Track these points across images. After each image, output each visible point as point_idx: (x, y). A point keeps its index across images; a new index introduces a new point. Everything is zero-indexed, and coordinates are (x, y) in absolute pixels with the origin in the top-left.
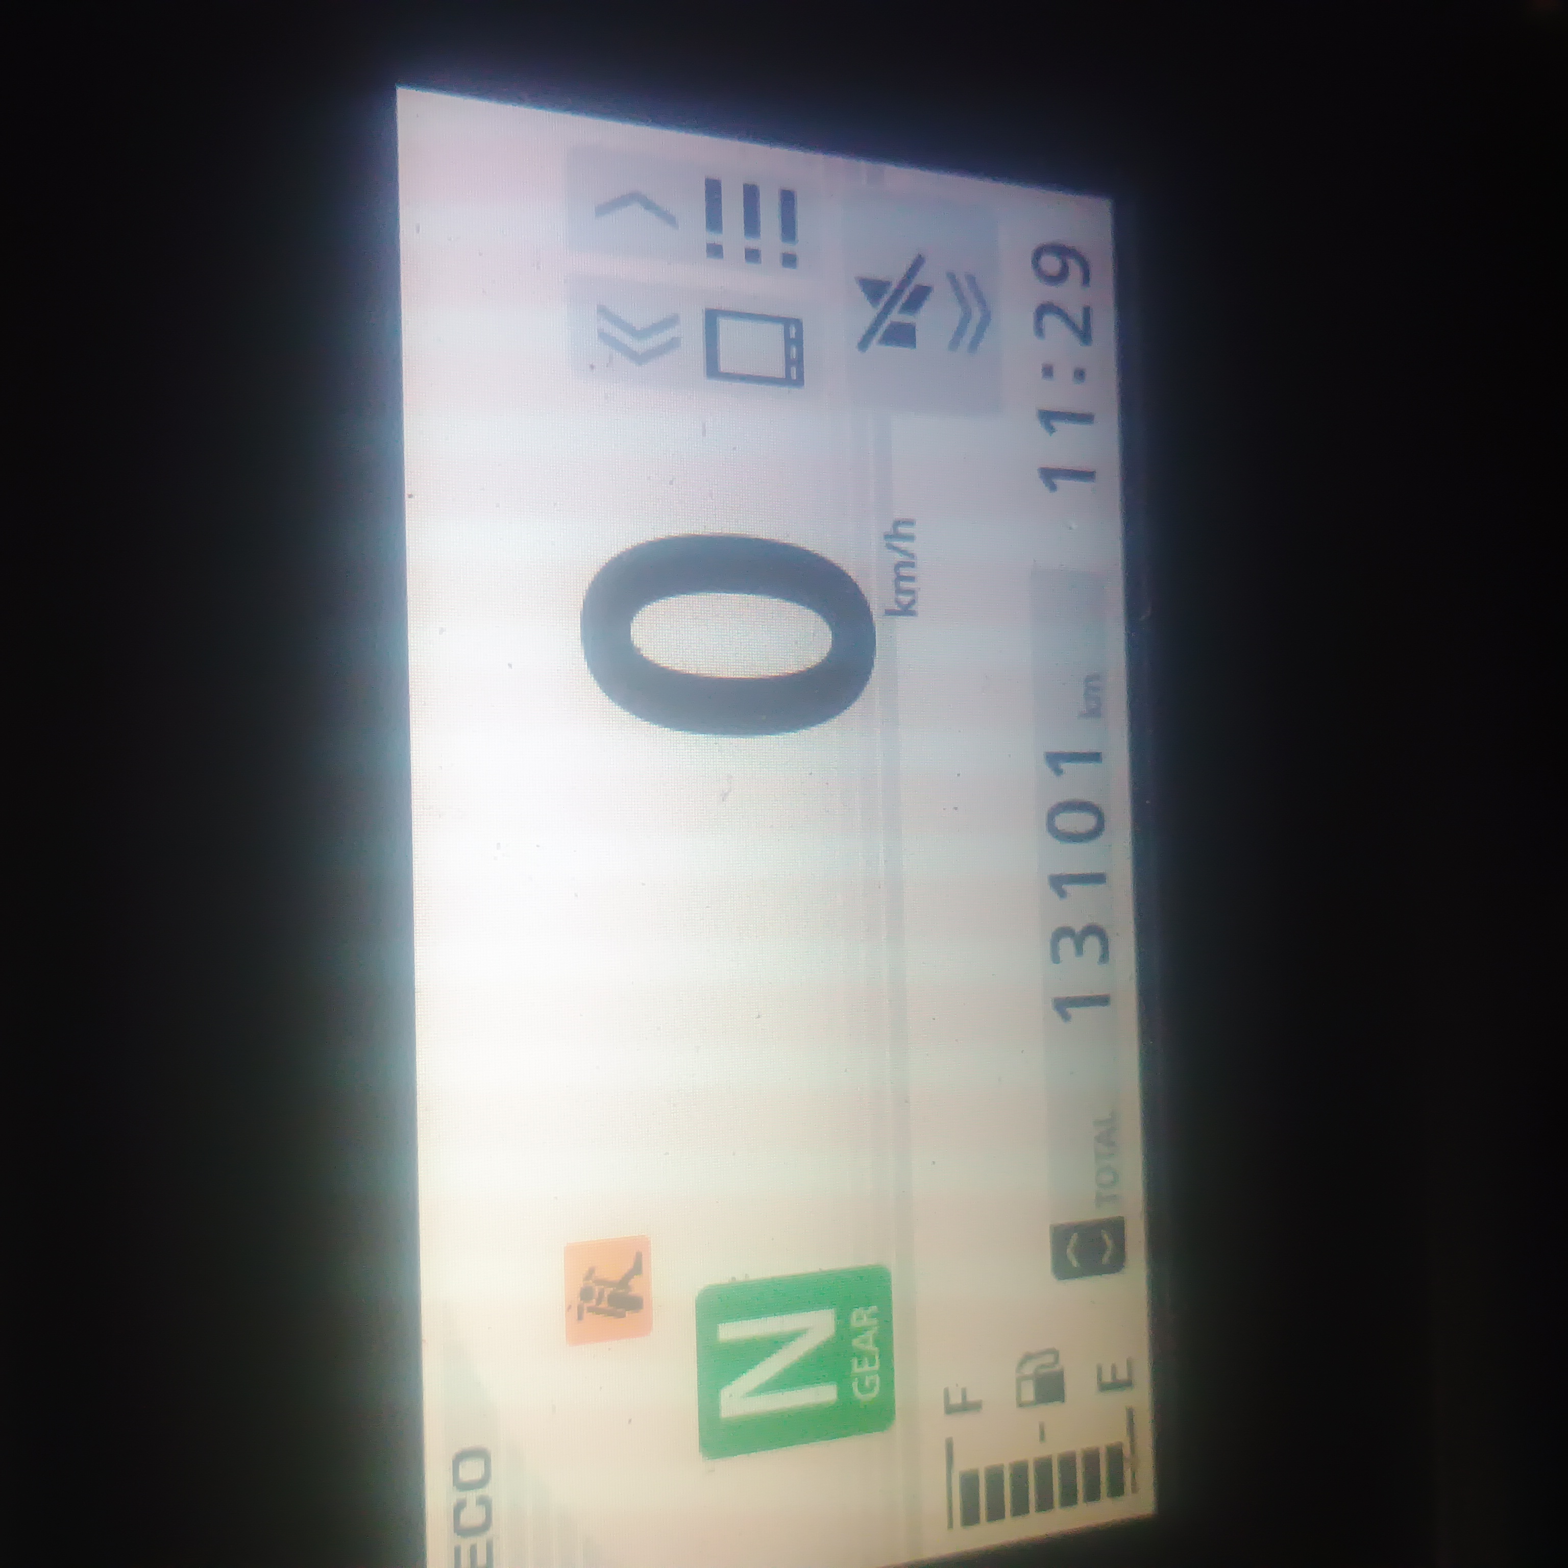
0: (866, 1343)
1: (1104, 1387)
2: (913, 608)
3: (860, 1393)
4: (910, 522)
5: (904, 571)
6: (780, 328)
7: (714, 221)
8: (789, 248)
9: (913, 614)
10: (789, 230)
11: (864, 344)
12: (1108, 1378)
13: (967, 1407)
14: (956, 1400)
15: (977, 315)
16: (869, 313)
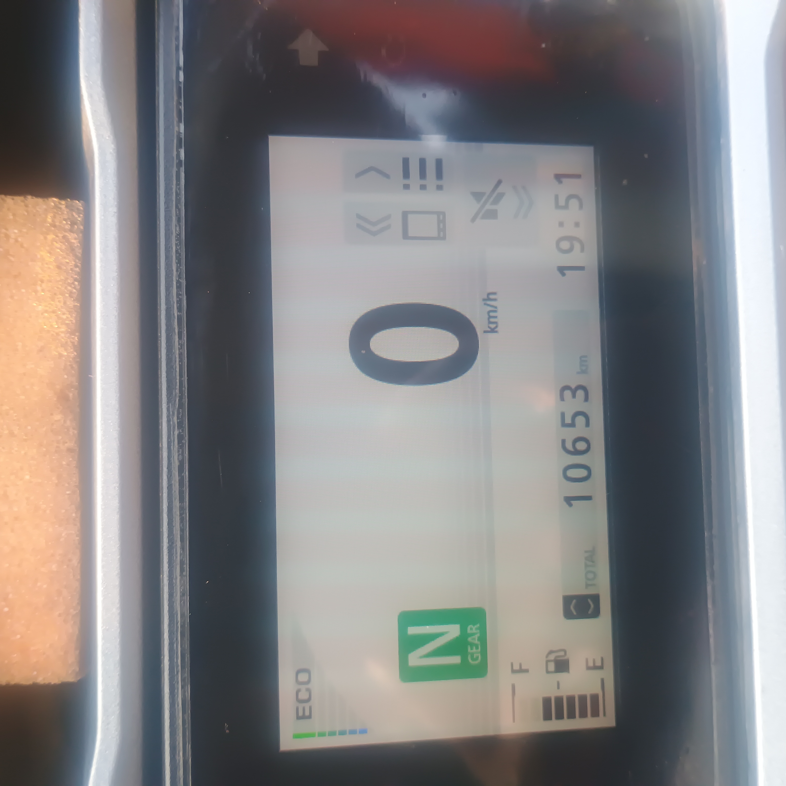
0: (474, 639)
1: (588, 668)
3: (471, 661)
4: (495, 293)
5: (492, 314)
6: (435, 217)
7: (406, 174)
8: (439, 182)
9: (496, 332)
10: (439, 175)
11: (473, 220)
12: (591, 664)
13: (522, 671)
14: (516, 667)
15: (527, 203)
16: (476, 207)
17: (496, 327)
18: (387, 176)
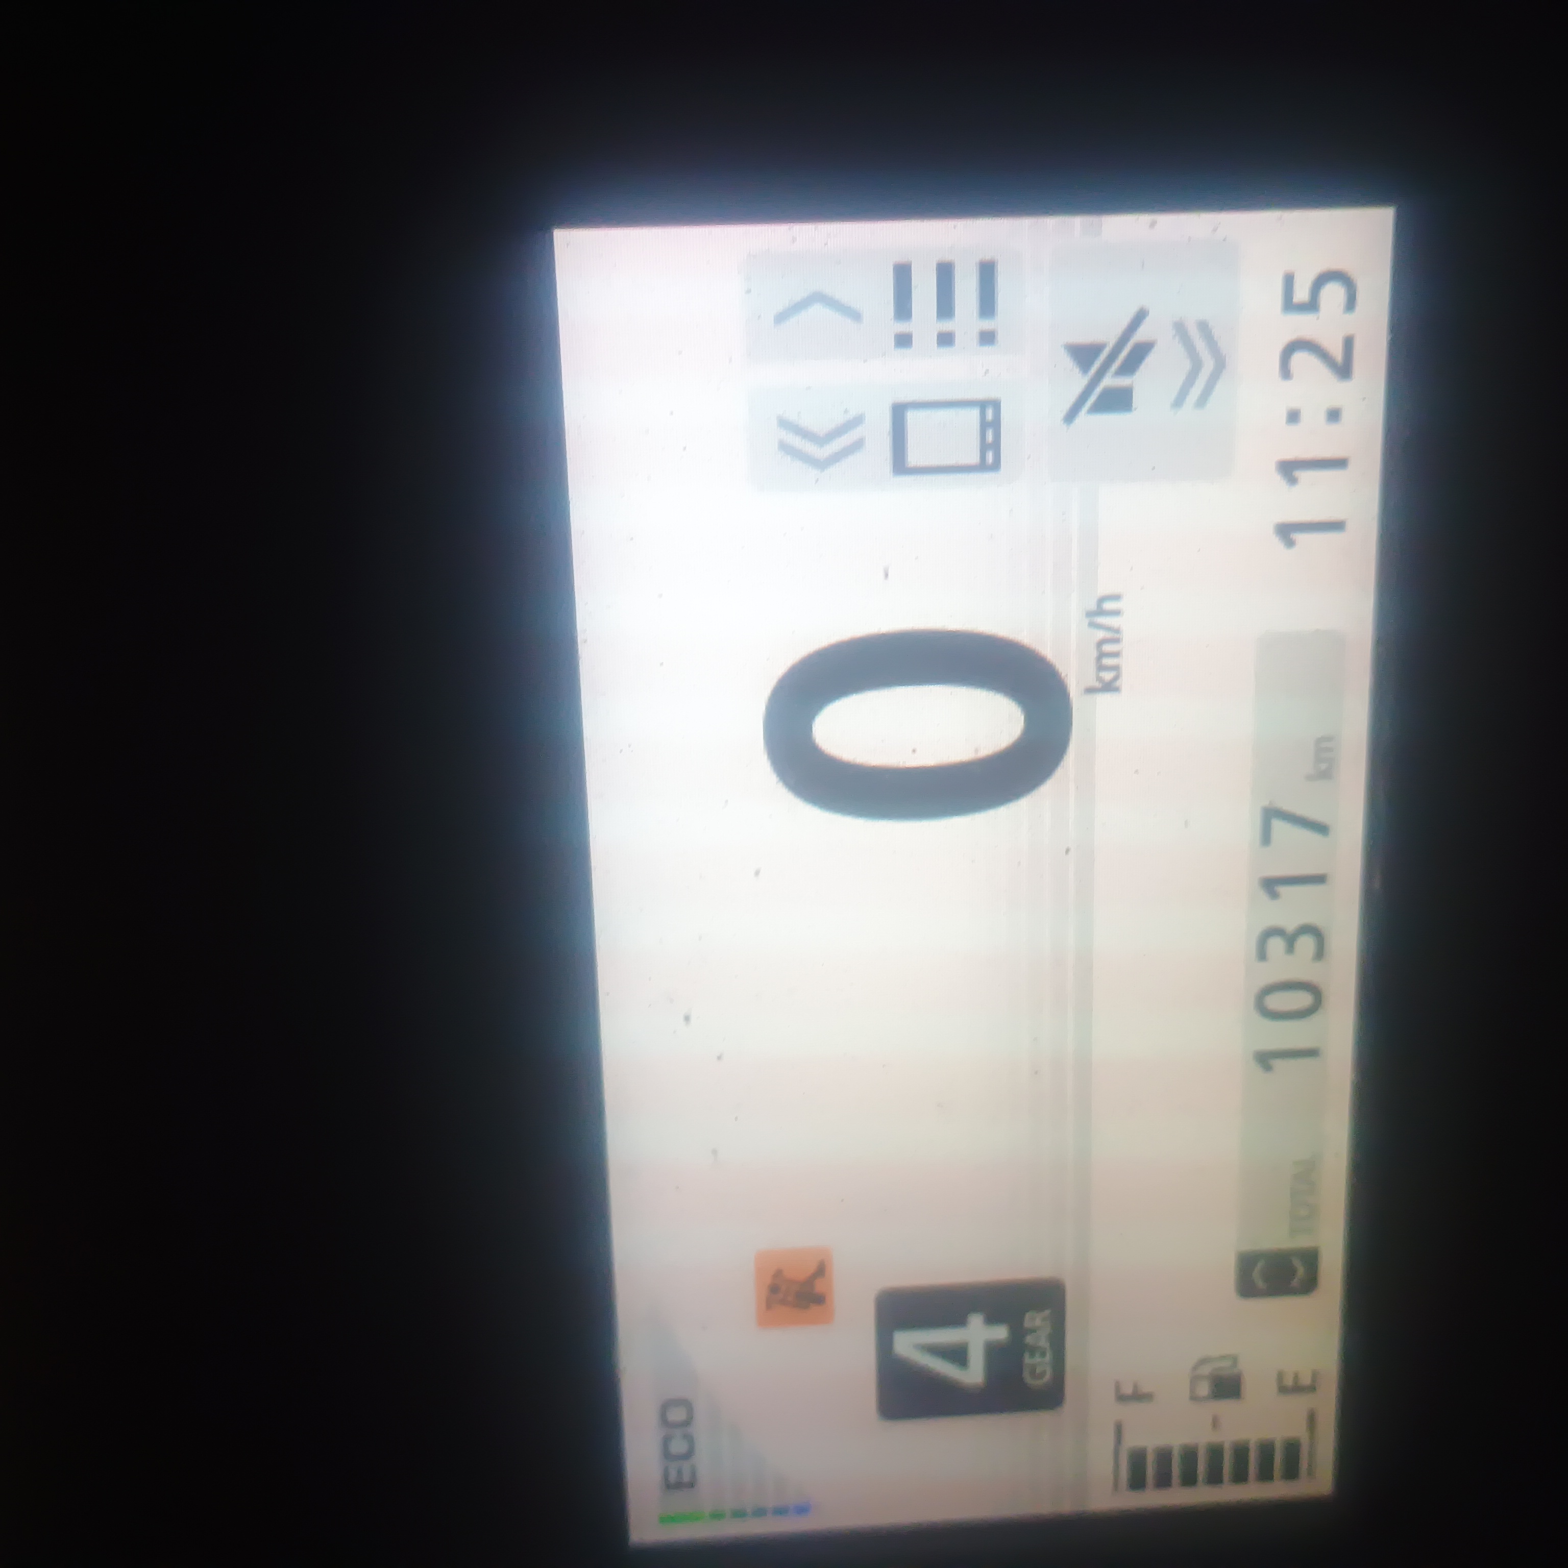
0: (1039, 1339)
1: (1283, 1389)
2: (1118, 683)
3: (1030, 1379)
4: (1116, 597)
5: (1107, 648)
6: (974, 414)
7: (903, 308)
8: (987, 325)
9: (1117, 689)
10: (987, 304)
11: (1071, 416)
12: (1289, 1382)
13: (1139, 1396)
14: (1128, 1390)
15: (1209, 365)
16: (1079, 382)
17: (1116, 678)
18: (856, 316)
